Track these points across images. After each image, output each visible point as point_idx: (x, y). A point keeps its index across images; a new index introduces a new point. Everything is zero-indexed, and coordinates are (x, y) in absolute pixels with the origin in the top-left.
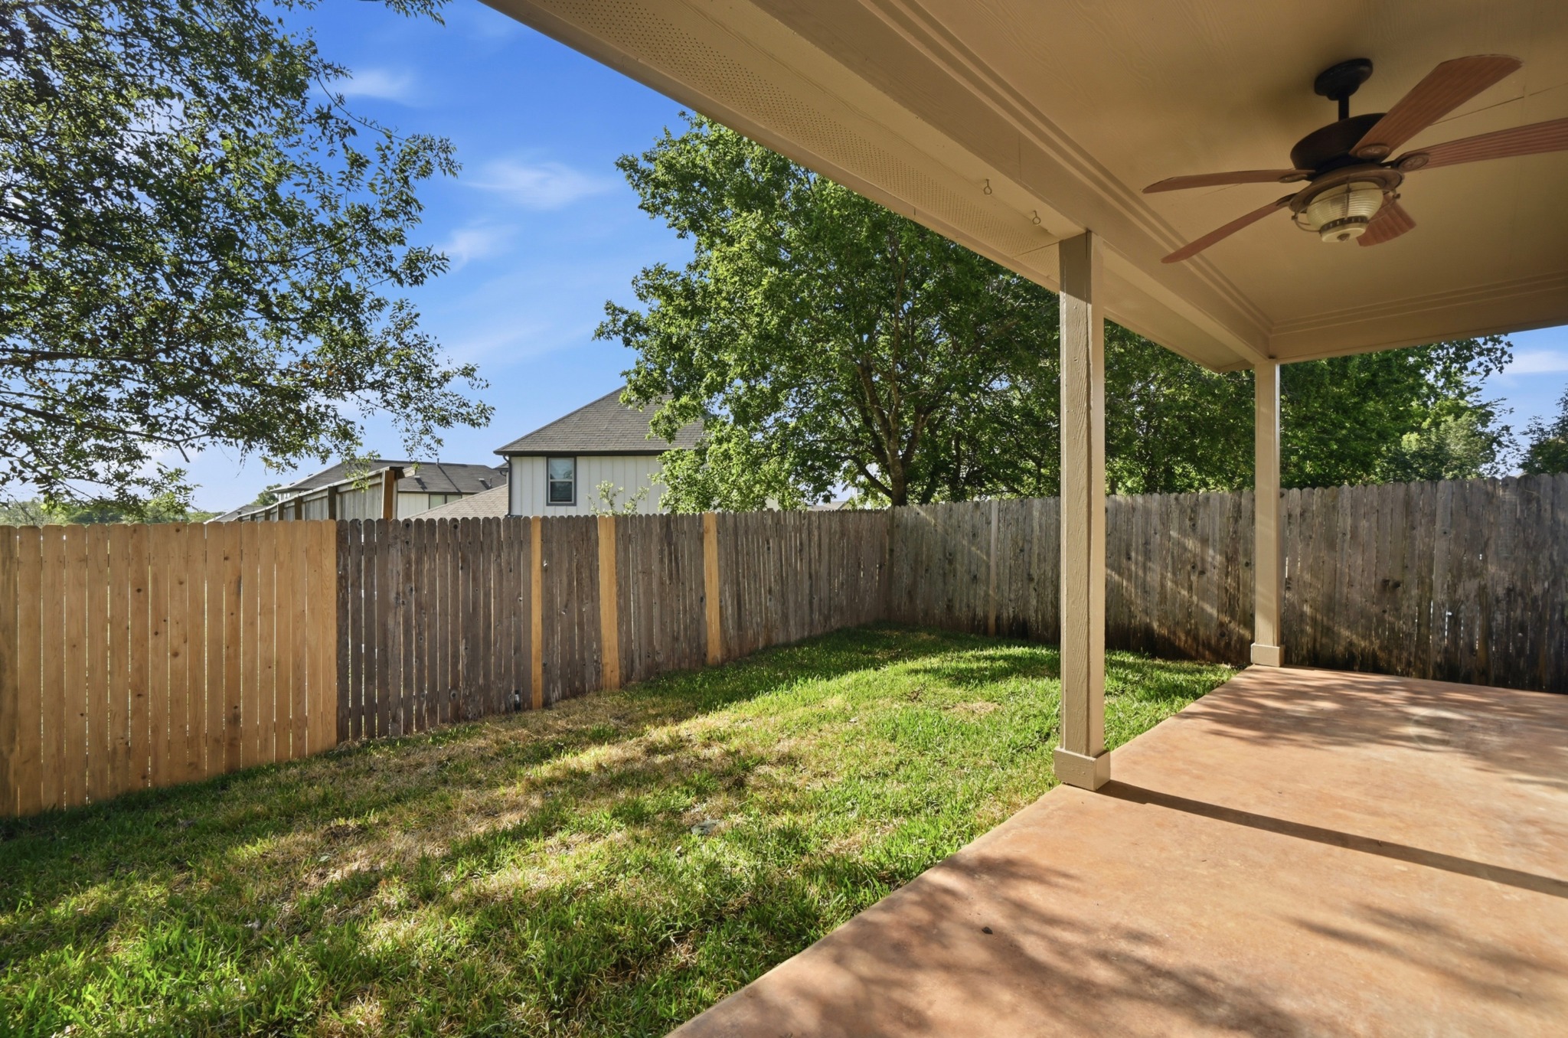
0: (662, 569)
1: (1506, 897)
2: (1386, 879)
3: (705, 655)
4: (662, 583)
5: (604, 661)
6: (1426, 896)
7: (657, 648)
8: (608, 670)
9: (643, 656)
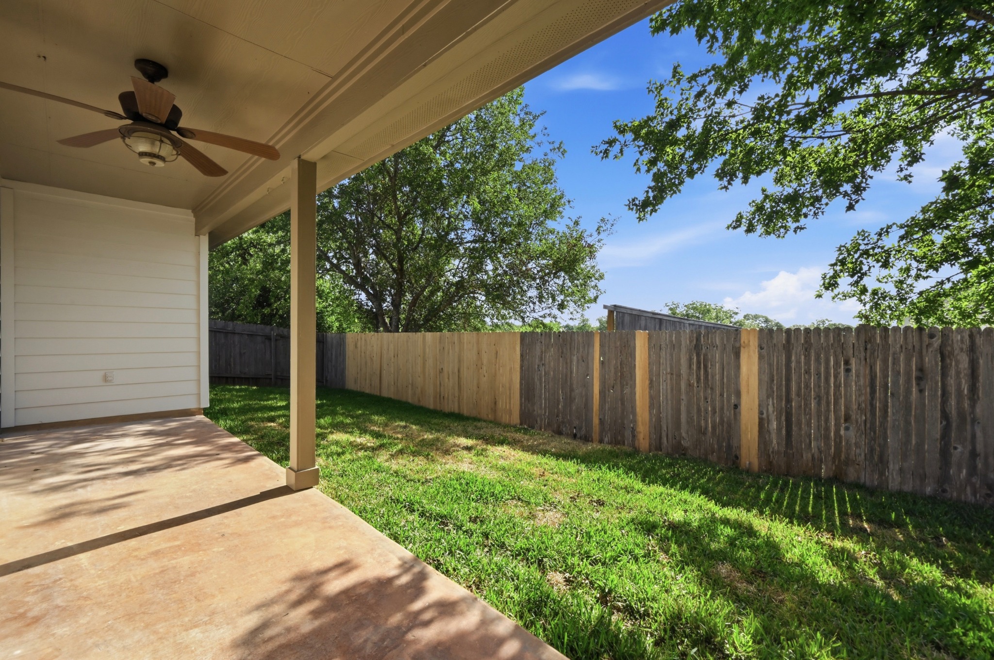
0: (690, 374)
1: (63, 541)
2: (125, 520)
3: (737, 457)
4: (690, 385)
5: (638, 430)
6: (103, 522)
7: (684, 435)
8: (641, 437)
9: (670, 436)
